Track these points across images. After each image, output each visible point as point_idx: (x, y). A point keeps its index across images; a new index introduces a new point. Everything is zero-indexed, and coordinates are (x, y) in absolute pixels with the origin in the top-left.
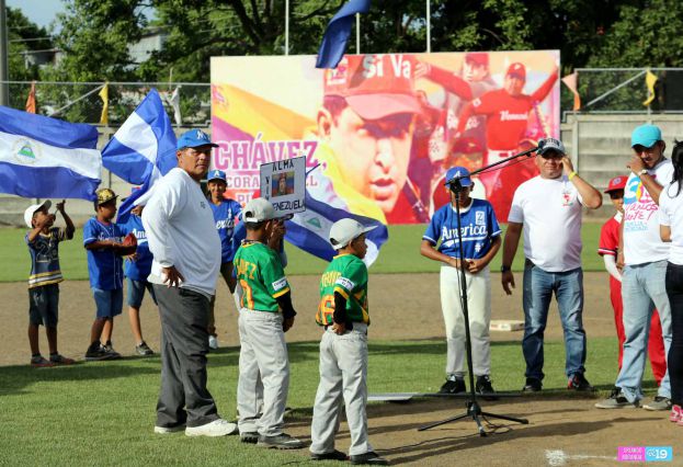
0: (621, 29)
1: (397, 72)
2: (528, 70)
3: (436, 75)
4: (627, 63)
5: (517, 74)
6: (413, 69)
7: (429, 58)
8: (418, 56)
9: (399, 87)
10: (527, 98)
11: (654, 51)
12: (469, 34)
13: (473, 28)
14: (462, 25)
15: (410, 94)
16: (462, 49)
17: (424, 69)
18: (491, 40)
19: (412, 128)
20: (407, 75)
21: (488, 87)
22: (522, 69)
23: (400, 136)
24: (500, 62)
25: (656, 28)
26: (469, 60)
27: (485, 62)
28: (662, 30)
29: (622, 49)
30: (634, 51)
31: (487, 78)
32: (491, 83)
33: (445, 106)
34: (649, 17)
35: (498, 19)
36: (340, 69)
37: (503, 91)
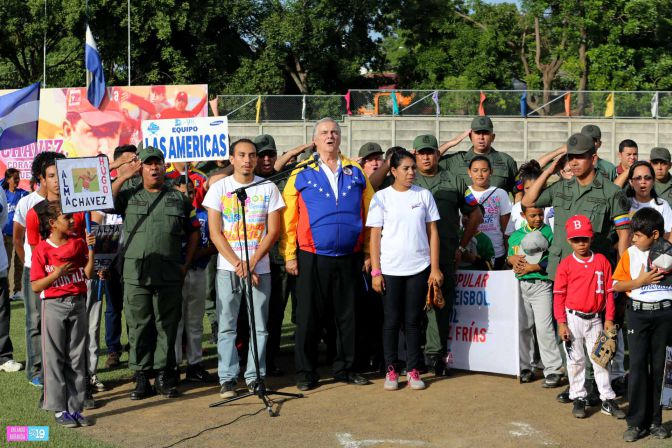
0: (242, 71)
1: (111, 98)
3: (134, 99)
4: (246, 92)
5: (182, 98)
6: (120, 96)
7: (129, 89)
8: (123, 88)
10: (188, 111)
11: (262, 85)
12: (153, 75)
13: (156, 71)
14: (149, 70)
15: (118, 111)
16: (149, 84)
17: (126, 95)
18: (167, 79)
19: (120, 131)
20: (116, 100)
21: (165, 107)
22: (186, 96)
23: (112, 136)
24: (172, 91)
25: (263, 71)
26: (153, 90)
27: (163, 92)
28: (266, 73)
29: (243, 83)
30: (250, 85)
31: (164, 101)
32: (167, 104)
33: (140, 118)
34: (258, 65)
35: (171, 67)
36: (77, 96)
37: (174, 109)
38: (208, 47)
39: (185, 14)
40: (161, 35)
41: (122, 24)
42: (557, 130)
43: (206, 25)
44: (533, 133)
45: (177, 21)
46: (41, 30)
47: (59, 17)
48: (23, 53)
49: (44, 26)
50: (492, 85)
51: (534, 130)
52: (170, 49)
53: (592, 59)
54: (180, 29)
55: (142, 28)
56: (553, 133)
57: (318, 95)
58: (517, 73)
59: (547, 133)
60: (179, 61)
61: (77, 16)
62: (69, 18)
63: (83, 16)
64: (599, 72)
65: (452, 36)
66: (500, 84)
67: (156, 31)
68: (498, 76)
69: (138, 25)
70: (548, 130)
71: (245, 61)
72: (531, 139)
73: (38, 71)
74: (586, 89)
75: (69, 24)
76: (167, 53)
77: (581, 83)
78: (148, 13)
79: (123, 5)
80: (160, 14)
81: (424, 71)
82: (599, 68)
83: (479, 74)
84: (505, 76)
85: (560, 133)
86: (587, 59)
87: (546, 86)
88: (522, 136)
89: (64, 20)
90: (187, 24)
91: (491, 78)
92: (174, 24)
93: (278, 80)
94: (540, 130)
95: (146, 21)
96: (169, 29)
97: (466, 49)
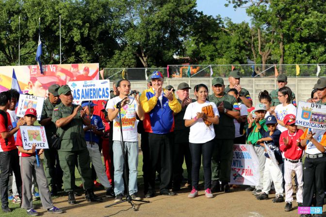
0: (116, 57)
1: (52, 70)
2: (90, 69)
3: (63, 71)
4: (117, 66)
5: (87, 70)
6: (56, 69)
9: (53, 74)
10: (89, 77)
11: (125, 63)
12: (72, 59)
13: (73, 57)
14: (70, 56)
15: (55, 76)
16: (70, 63)
17: (59, 69)
18: (78, 61)
20: (54, 71)
21: (78, 74)
22: (88, 69)
24: (82, 66)
25: (125, 57)
26: (72, 66)
27: (77, 67)
28: (127, 58)
29: (116, 62)
30: (119, 63)
31: (78, 71)
32: (79, 73)
33: (66, 79)
34: (124, 53)
35: (80, 55)
36: (35, 69)
37: (83, 75)
38: (99, 45)
39: (87, 29)
40: (75, 39)
41: (57, 34)
42: (269, 84)
43: (98, 34)
44: (257, 85)
45: (83, 32)
46: (17, 37)
47: (26, 31)
48: (9, 49)
49: (19, 35)
50: (237, 62)
51: (258, 84)
52: (80, 46)
53: (286, 49)
54: (85, 36)
55: (66, 36)
56: (267, 85)
57: (153, 68)
58: (250, 57)
59: (264, 85)
60: (84, 52)
61: (35, 30)
62: (31, 31)
63: (38, 30)
64: (289, 55)
65: (217, 38)
66: (241, 62)
67: (73, 37)
68: (240, 58)
69: (65, 34)
70: (265, 84)
71: (117, 52)
72: (257, 88)
73: (16, 57)
74: (283, 63)
75: (31, 34)
76: (78, 48)
77: (281, 61)
78: (69, 29)
79: (57, 25)
80: (75, 29)
81: (204, 56)
82: (290, 53)
83: (231, 57)
84: (243, 58)
85: (271, 85)
86: (284, 49)
87: (264, 62)
88: (252, 87)
89: (28, 32)
90: (89, 34)
91: (237, 59)
92: (82, 34)
93: (133, 61)
94: (261, 84)
95: (68, 32)
96: (79, 36)
97: (224, 45)
